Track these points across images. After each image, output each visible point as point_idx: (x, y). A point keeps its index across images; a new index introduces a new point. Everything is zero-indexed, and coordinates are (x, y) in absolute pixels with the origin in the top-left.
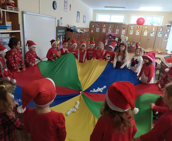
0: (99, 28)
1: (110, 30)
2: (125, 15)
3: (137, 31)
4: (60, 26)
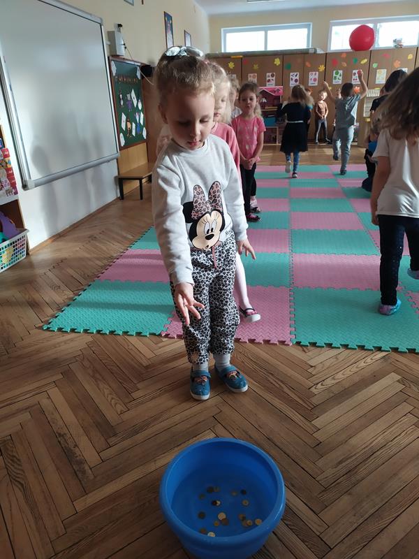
1: (271, 78)
2: (311, 23)
3: (354, 71)
4: (119, 56)
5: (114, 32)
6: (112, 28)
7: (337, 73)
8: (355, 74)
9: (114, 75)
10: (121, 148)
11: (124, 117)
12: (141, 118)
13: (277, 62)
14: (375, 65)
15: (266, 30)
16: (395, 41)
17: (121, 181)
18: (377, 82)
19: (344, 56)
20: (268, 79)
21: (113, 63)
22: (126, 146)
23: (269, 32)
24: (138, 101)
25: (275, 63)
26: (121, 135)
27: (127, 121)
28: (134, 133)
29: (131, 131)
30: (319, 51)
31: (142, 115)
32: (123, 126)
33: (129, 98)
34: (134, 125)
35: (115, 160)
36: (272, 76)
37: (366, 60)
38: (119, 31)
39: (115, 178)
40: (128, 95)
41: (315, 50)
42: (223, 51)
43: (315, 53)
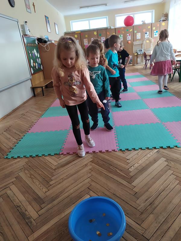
2: (107, 16)
3: (127, 35)
4: (27, 35)
5: (24, 25)
6: (23, 23)
7: (120, 36)
8: (128, 36)
9: (26, 43)
10: (32, 75)
11: (32, 61)
12: (39, 61)
13: (95, 33)
14: (135, 32)
15: (89, 20)
16: (142, 21)
17: (33, 89)
18: (137, 39)
19: (122, 29)
21: (24, 38)
22: (34, 73)
23: (91, 21)
24: (37, 54)
26: (31, 68)
27: (33, 63)
28: (37, 68)
29: (36, 67)
30: (112, 28)
31: (40, 60)
32: (32, 65)
33: (33, 53)
34: (37, 64)
35: (30, 80)
37: (131, 30)
38: (26, 24)
39: (31, 88)
40: (33, 52)
41: (110, 27)
42: (72, 30)
43: (110, 28)
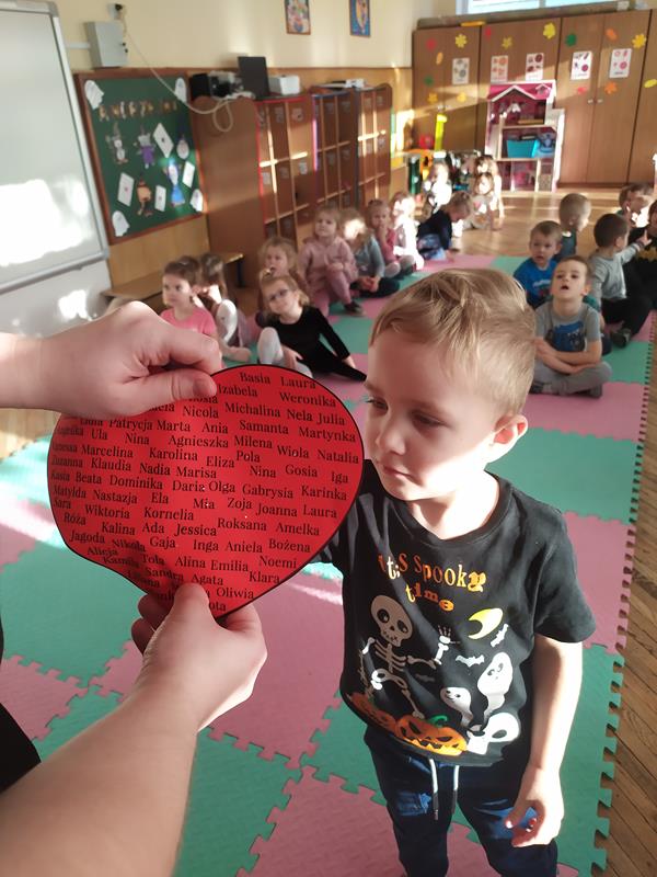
0: (466, 60)
1: (534, 64)
5: (94, 24)
9: (94, 107)
10: (112, 239)
11: (126, 182)
13: (550, 31)
20: (528, 65)
21: (90, 84)
22: (130, 234)
24: (177, 145)
25: (545, 33)
27: (137, 187)
28: (160, 205)
29: (150, 203)
31: (190, 169)
32: (125, 197)
33: (147, 143)
34: (161, 190)
36: (538, 59)
38: (118, 18)
40: (143, 138)
43: (630, 9)
